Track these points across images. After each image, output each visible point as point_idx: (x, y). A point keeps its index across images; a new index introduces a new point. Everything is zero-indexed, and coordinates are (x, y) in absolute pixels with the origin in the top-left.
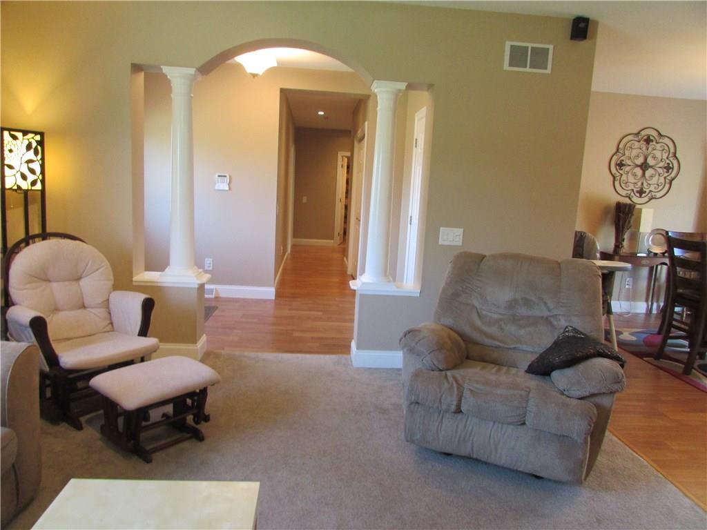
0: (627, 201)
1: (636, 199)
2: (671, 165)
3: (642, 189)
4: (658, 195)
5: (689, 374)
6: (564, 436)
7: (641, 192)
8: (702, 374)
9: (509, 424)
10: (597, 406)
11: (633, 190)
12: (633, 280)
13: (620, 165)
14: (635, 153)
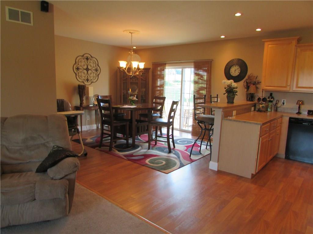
0: (82, 84)
1: (86, 83)
2: (97, 69)
3: (88, 79)
4: (94, 81)
5: (111, 150)
6: (55, 199)
7: (88, 80)
8: (116, 149)
9: (28, 202)
10: (69, 180)
11: (84, 79)
12: (90, 116)
13: (78, 69)
14: (83, 64)
